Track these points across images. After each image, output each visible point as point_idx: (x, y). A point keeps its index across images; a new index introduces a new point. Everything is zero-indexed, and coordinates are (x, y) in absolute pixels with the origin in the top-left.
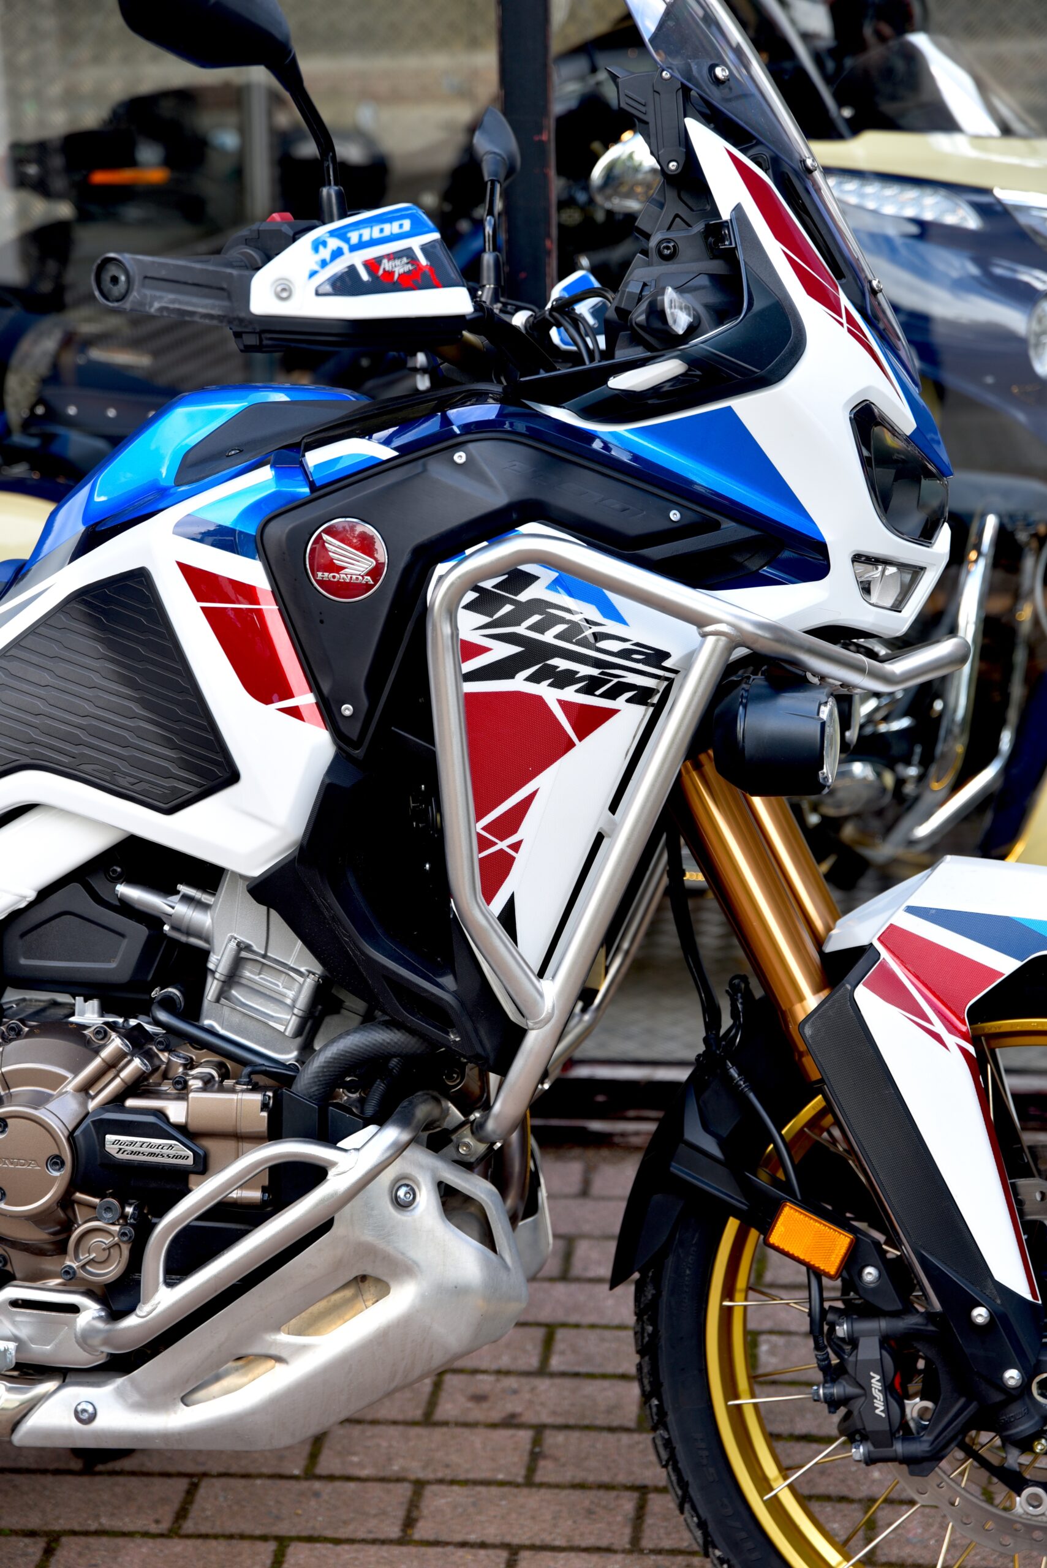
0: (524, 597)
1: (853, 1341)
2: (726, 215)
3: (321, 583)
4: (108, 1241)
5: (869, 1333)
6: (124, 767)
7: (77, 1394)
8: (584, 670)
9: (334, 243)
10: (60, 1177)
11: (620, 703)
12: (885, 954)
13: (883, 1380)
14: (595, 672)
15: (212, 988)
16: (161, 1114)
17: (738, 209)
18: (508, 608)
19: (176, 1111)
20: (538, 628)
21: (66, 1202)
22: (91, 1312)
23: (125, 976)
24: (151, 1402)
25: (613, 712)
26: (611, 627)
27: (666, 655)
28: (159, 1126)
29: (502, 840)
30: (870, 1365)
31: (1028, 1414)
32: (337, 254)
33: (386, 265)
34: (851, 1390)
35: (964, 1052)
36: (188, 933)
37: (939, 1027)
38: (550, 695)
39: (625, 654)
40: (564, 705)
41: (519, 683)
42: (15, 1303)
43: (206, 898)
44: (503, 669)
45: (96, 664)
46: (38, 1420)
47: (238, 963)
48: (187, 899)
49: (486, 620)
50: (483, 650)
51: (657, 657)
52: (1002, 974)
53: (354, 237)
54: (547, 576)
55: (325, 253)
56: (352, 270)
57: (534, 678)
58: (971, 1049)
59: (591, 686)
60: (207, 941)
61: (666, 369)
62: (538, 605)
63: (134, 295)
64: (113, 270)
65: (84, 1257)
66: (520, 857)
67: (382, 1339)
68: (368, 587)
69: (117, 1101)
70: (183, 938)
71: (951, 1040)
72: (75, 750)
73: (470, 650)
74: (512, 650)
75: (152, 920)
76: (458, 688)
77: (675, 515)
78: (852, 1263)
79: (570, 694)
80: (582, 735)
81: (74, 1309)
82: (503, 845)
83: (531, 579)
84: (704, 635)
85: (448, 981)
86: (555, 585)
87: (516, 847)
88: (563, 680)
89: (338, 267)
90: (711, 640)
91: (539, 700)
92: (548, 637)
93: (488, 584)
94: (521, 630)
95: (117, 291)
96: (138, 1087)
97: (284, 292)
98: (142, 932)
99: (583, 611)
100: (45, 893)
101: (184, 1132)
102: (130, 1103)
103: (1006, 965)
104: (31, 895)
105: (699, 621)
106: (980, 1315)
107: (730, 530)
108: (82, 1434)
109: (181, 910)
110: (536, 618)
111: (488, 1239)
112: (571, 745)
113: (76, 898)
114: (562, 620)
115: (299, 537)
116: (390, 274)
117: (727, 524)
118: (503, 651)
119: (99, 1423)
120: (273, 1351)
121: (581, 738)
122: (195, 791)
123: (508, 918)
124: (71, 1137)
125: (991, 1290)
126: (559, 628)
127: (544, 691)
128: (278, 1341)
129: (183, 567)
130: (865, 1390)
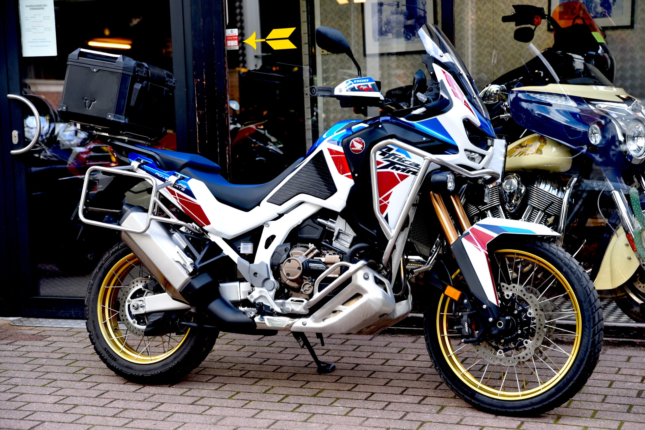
0: (391, 153)
1: (462, 316)
2: (439, 81)
3: (352, 150)
4: (309, 286)
5: (465, 315)
6: (317, 191)
7: (303, 320)
8: (402, 167)
9: (351, 82)
10: (300, 272)
11: (409, 174)
12: (471, 233)
13: (468, 324)
14: (404, 167)
15: (334, 238)
16: (320, 260)
17: (442, 81)
18: (387, 155)
19: (323, 259)
20: (393, 159)
21: (301, 276)
22: (306, 301)
23: (318, 238)
24: (316, 321)
25: (408, 176)
26: (408, 159)
27: (419, 165)
28: (320, 262)
29: (385, 201)
30: (465, 321)
31: (495, 329)
32: (351, 84)
34: (461, 327)
36: (331, 228)
37: (480, 247)
38: (395, 172)
39: (411, 164)
40: (398, 174)
41: (389, 170)
42: (292, 300)
43: (334, 221)
44: (386, 167)
46: (294, 325)
47: (339, 233)
48: (331, 221)
49: (383, 157)
50: (382, 163)
51: (417, 165)
52: (493, 237)
53: (355, 81)
54: (395, 149)
55: (349, 84)
56: (354, 88)
57: (392, 169)
58: (487, 253)
59: (403, 170)
60: (334, 230)
61: (422, 110)
62: (393, 154)
63: (316, 93)
64: (313, 89)
65: (304, 289)
66: (389, 205)
67: (361, 307)
68: (361, 151)
69: (312, 258)
70: (330, 230)
71: (483, 251)
72: (309, 189)
73: (378, 163)
74: (388, 163)
75: (324, 226)
76: (376, 171)
77: (424, 139)
78: (462, 298)
79: (399, 172)
80: (402, 180)
81: (303, 301)
82: (386, 202)
83: (392, 149)
84: (424, 159)
85: (375, 231)
86: (397, 151)
87: (388, 203)
88: (398, 169)
89: (352, 86)
90: (426, 160)
91: (393, 173)
92: (395, 160)
93: (384, 150)
94: (390, 159)
95: (313, 93)
96: (317, 255)
97: (341, 91)
98: (321, 229)
99: (402, 156)
100: (304, 221)
101: (325, 263)
102: (315, 258)
103: (495, 235)
104: (301, 221)
105: (423, 156)
106: (485, 306)
107: (436, 143)
108: (304, 328)
109: (329, 223)
110: (393, 157)
111: (385, 289)
112: (399, 182)
113: (310, 222)
114: (398, 157)
115: (348, 142)
116: (362, 88)
117: (436, 141)
118: (386, 163)
119: (306, 326)
120: (340, 309)
121: (401, 180)
122: (329, 194)
123: (386, 218)
124: (302, 264)
125: (487, 302)
126: (397, 159)
127: (394, 171)
128: (341, 307)
129: (328, 149)
130: (464, 326)
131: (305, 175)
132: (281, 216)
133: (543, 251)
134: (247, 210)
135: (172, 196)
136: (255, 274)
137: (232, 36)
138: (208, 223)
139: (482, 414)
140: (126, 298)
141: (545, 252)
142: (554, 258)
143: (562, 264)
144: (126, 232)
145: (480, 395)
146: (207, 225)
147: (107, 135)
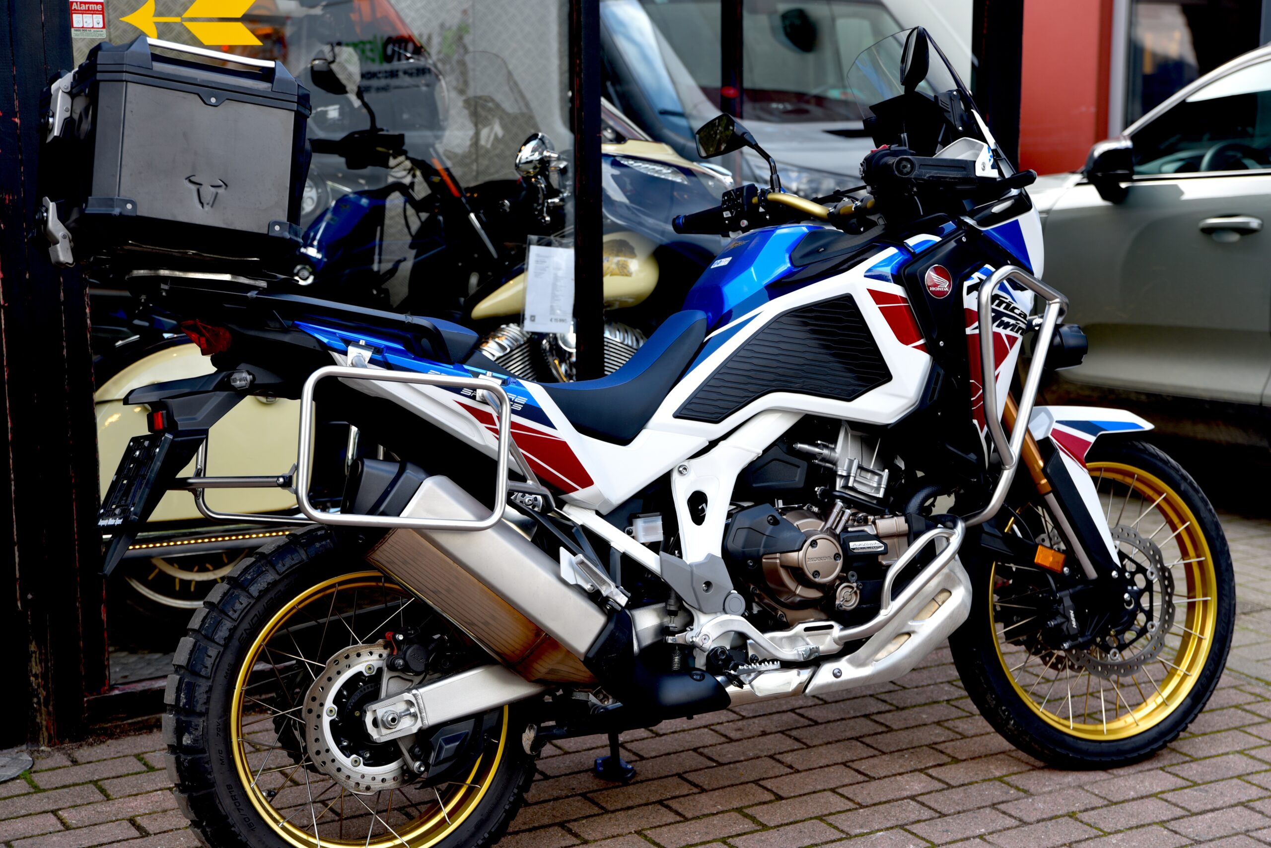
1: (1061, 600)
3: (932, 292)
4: (851, 590)
5: (1066, 596)
6: (827, 384)
7: (834, 666)
8: (1012, 322)
10: (840, 562)
11: (1019, 335)
12: (1054, 440)
13: (1074, 613)
14: (1014, 322)
15: (846, 480)
19: (869, 530)
21: (839, 575)
22: (836, 628)
23: (801, 485)
24: (863, 663)
25: (1017, 339)
26: (1015, 304)
30: (1068, 608)
34: (1062, 620)
36: (826, 461)
37: (1080, 463)
38: (1003, 332)
40: (1007, 336)
41: (994, 328)
42: (807, 629)
43: (831, 445)
45: (808, 342)
46: (814, 682)
47: (857, 468)
48: (823, 446)
51: (1025, 317)
52: (1092, 443)
57: (998, 326)
59: (1013, 328)
60: (833, 463)
62: (997, 296)
65: (842, 600)
67: (951, 615)
68: (946, 293)
69: (844, 529)
70: (822, 463)
71: (1085, 470)
72: (798, 380)
74: (993, 314)
79: (1009, 331)
80: (1011, 348)
81: (831, 627)
84: (1051, 304)
86: (1000, 288)
88: (1006, 326)
90: (1054, 305)
92: (1001, 309)
96: (847, 523)
98: (804, 464)
99: (1008, 298)
100: (765, 451)
101: (879, 537)
102: (850, 530)
103: (1092, 439)
104: (761, 453)
105: (1050, 298)
106: (1115, 574)
108: (836, 683)
112: (1008, 352)
114: (1004, 302)
119: (842, 678)
120: (911, 629)
122: (863, 388)
124: (840, 545)
126: (1004, 305)
127: (1001, 331)
128: (912, 624)
129: (870, 291)
130: (1068, 619)
132: (713, 444)
134: (624, 440)
135: (482, 426)
136: (708, 584)
137: (85, 3)
138: (586, 481)
140: (322, 705)
143: (1178, 478)
144: (420, 530)
146: (583, 487)
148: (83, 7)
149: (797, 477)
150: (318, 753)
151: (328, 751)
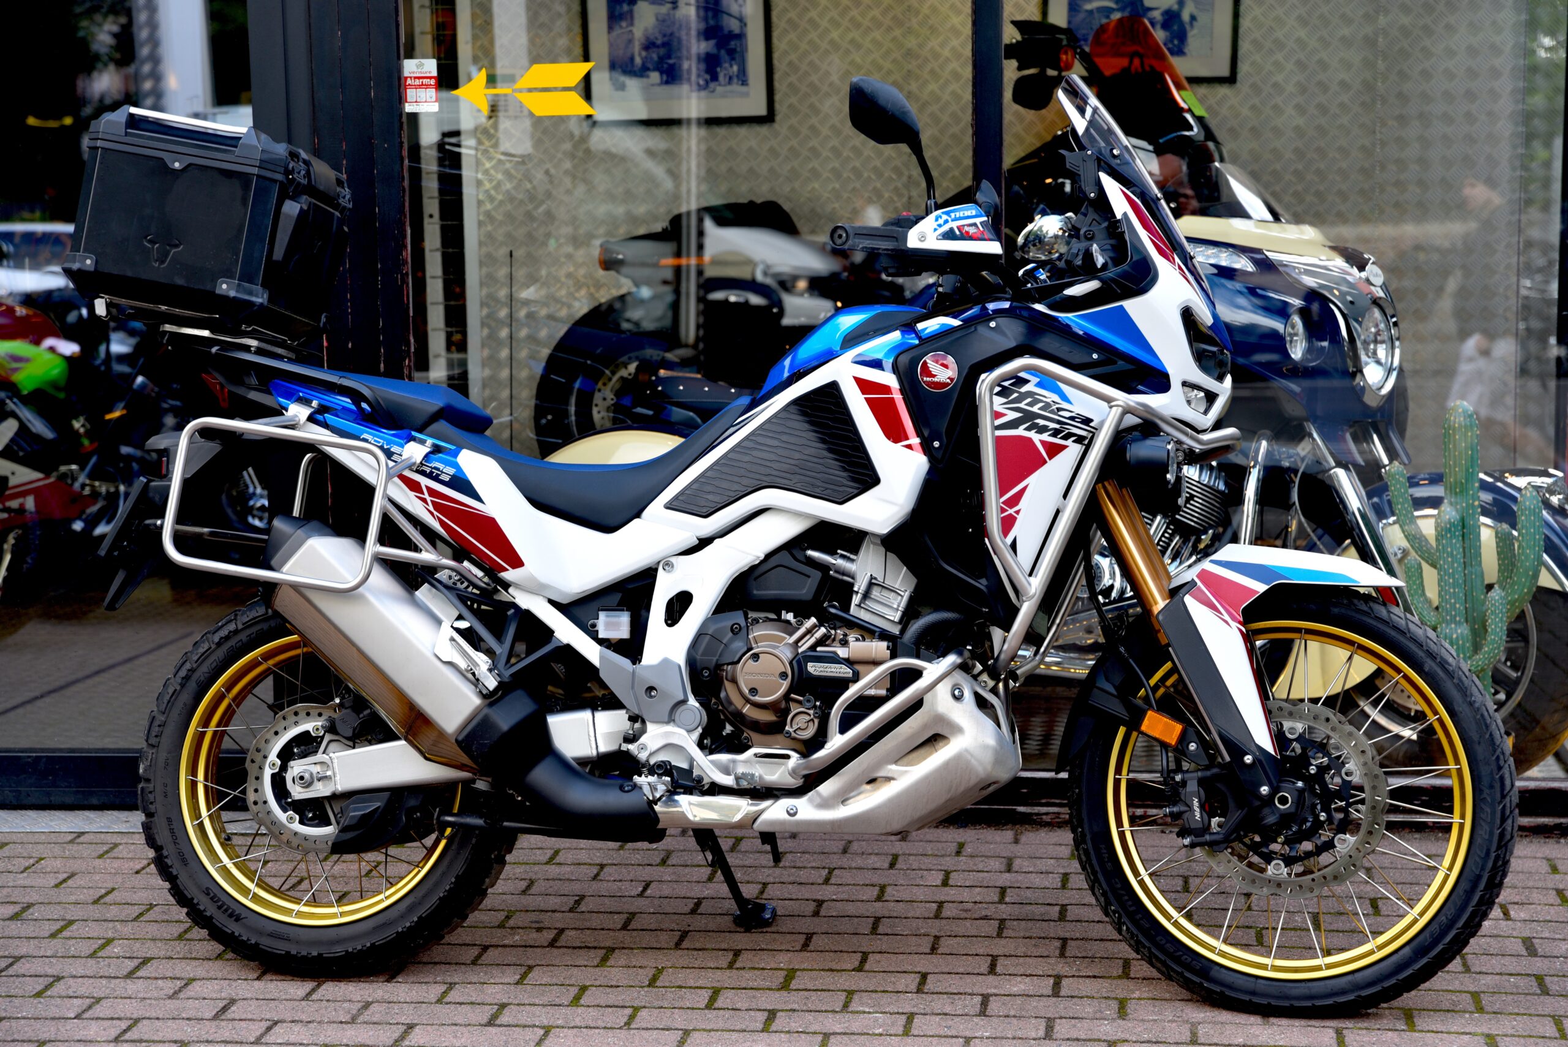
0: (1024, 389)
1: (1184, 783)
2: (1119, 216)
3: (925, 383)
4: (808, 718)
6: (819, 483)
7: (785, 803)
8: (1052, 426)
9: (945, 217)
10: (785, 685)
11: (1069, 442)
12: (1199, 583)
13: (1200, 801)
14: (1057, 426)
15: (856, 599)
16: (835, 653)
17: (1125, 214)
18: (1015, 395)
19: (842, 652)
20: (1030, 404)
21: (786, 697)
22: (795, 758)
23: (809, 597)
24: (825, 804)
25: (1065, 447)
26: (1065, 405)
27: (1092, 420)
28: (834, 659)
29: (1011, 507)
30: (1192, 794)
31: (1273, 813)
32: (946, 222)
33: (966, 229)
34: (1183, 808)
35: (1241, 631)
36: (844, 574)
37: (1227, 617)
38: (1036, 437)
39: (1072, 418)
40: (1043, 442)
41: (1020, 431)
42: (756, 755)
43: (852, 556)
44: (1013, 424)
45: (804, 434)
46: (765, 817)
47: (871, 585)
48: (843, 557)
49: (1005, 400)
50: (1002, 415)
51: (1087, 421)
52: (1257, 592)
53: (953, 215)
54: (1034, 380)
55: (941, 221)
56: (952, 230)
57: (1028, 429)
58: (1244, 630)
59: (1056, 433)
60: (853, 578)
61: (1093, 285)
62: (1030, 394)
63: (850, 242)
64: (840, 232)
65: (795, 727)
66: (1019, 517)
67: (947, 766)
68: (948, 384)
69: (813, 648)
70: (840, 577)
71: (1234, 624)
72: (791, 477)
73: (998, 415)
74: (1018, 415)
75: (824, 568)
76: (993, 433)
77: (1095, 356)
78: (1183, 739)
79: (1045, 437)
80: (1051, 457)
81: (787, 757)
82: (1011, 511)
83: (1027, 381)
84: (1111, 407)
85: (984, 581)
86: (1039, 385)
87: (1018, 512)
88: (1042, 430)
89: (946, 228)
90: (1114, 409)
91: (1030, 440)
92: (1035, 409)
93: (1006, 384)
94: (1022, 405)
95: (840, 241)
96: (821, 642)
97: (922, 238)
98: (817, 575)
99: (1051, 397)
100: (769, 556)
101: (848, 662)
102: (819, 649)
103: (1261, 588)
104: (762, 556)
105: (1108, 400)
106: (1248, 759)
107: (1121, 364)
108: (790, 821)
109: (840, 562)
110: (1029, 400)
111: (999, 725)
112: (1045, 462)
113: (785, 558)
114: (1042, 401)
115: (914, 362)
116: (967, 233)
117: (1120, 362)
118: (1013, 415)
119: (798, 817)
120: (890, 775)
121: (1050, 458)
122: (856, 491)
123: (1014, 546)
124: (791, 663)
125: (1254, 749)
126: (1040, 405)
127: (1033, 435)
128: (893, 769)
129: (856, 379)
130: (1190, 807)
131: (776, 443)
132: (704, 543)
133: (1374, 623)
134: (608, 528)
135: (412, 494)
136: (651, 689)
137: (419, 78)
138: (516, 562)
139: (1225, 1016)
140: (265, 757)
141: (1380, 625)
142: (1401, 639)
144: (296, 587)
145: (1224, 971)
146: (514, 567)
147: (206, 333)
148: (417, 82)
149: (805, 589)
150: (255, 803)
151: (265, 802)
